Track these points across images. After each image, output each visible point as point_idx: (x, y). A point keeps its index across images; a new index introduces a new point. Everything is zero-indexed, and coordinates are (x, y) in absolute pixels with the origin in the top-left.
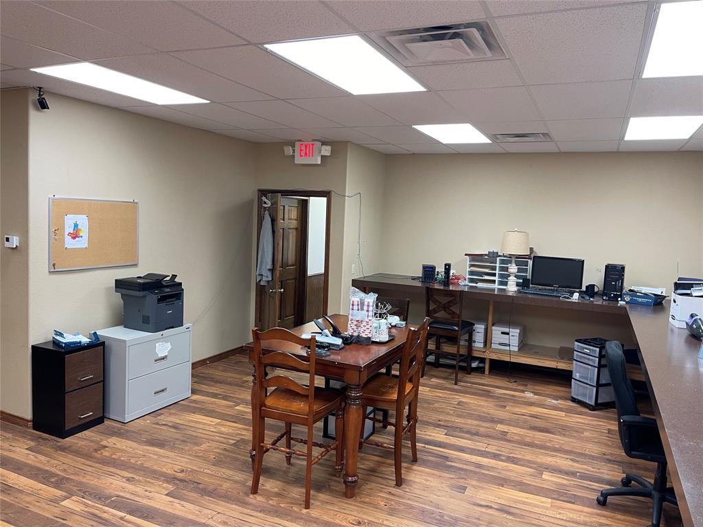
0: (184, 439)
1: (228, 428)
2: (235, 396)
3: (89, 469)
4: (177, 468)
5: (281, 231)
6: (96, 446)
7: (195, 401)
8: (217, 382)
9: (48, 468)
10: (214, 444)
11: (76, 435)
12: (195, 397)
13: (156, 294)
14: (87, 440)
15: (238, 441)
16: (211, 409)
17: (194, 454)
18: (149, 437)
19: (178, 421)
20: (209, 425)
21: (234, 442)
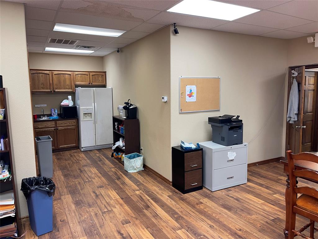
0: (242, 209)
1: (269, 208)
2: (273, 188)
3: (193, 214)
4: (237, 227)
5: (304, 91)
6: (197, 202)
7: (249, 186)
8: (262, 177)
9: (174, 209)
10: (260, 217)
11: (189, 193)
12: (249, 184)
13: (228, 125)
14: (194, 197)
15: (275, 219)
16: (259, 193)
17: (248, 221)
18: (224, 203)
19: (239, 197)
20: (257, 203)
21: (273, 218)
